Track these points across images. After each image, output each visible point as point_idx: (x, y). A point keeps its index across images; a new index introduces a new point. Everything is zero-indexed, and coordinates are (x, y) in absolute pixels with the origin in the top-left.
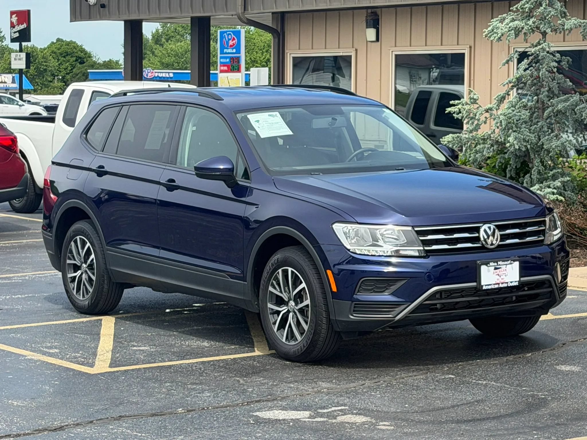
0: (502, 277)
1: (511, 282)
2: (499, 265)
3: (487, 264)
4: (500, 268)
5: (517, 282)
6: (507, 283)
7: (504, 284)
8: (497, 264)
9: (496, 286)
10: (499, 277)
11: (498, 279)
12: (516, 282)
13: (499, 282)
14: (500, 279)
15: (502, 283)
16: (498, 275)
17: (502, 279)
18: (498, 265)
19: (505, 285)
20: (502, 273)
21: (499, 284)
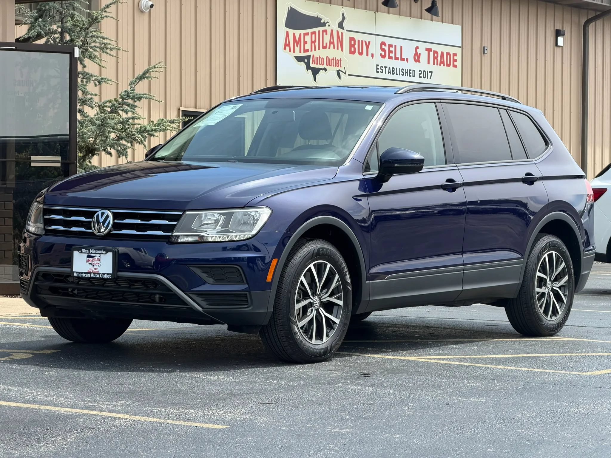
0: (95, 267)
1: (104, 274)
2: (92, 253)
3: (79, 250)
4: (94, 257)
5: (110, 275)
6: (99, 274)
7: (96, 274)
8: (89, 251)
9: (88, 275)
10: (92, 267)
11: (91, 269)
12: (108, 274)
13: (92, 272)
14: (93, 269)
15: (94, 273)
16: (91, 264)
17: (95, 269)
18: (90, 253)
19: (96, 276)
20: (95, 262)
21: (90, 273)
